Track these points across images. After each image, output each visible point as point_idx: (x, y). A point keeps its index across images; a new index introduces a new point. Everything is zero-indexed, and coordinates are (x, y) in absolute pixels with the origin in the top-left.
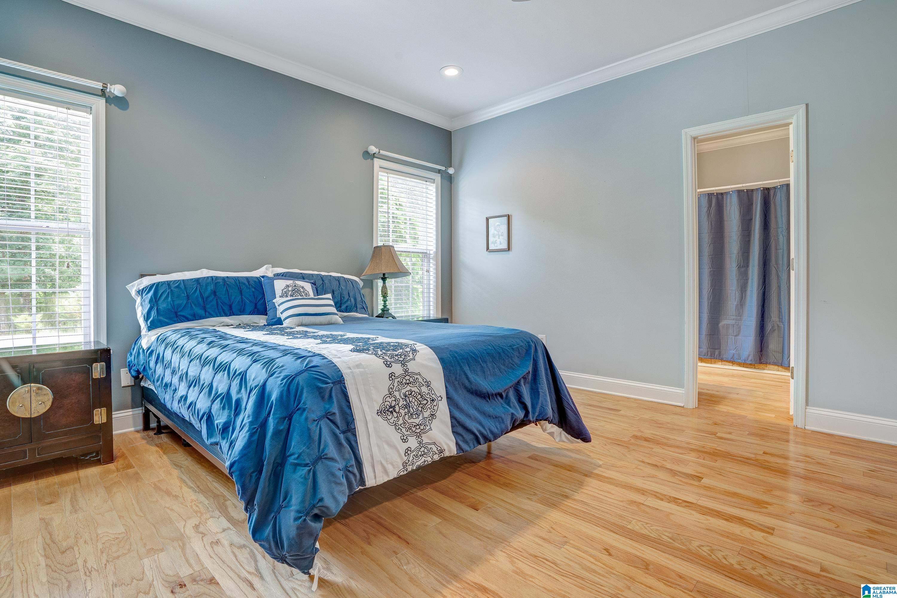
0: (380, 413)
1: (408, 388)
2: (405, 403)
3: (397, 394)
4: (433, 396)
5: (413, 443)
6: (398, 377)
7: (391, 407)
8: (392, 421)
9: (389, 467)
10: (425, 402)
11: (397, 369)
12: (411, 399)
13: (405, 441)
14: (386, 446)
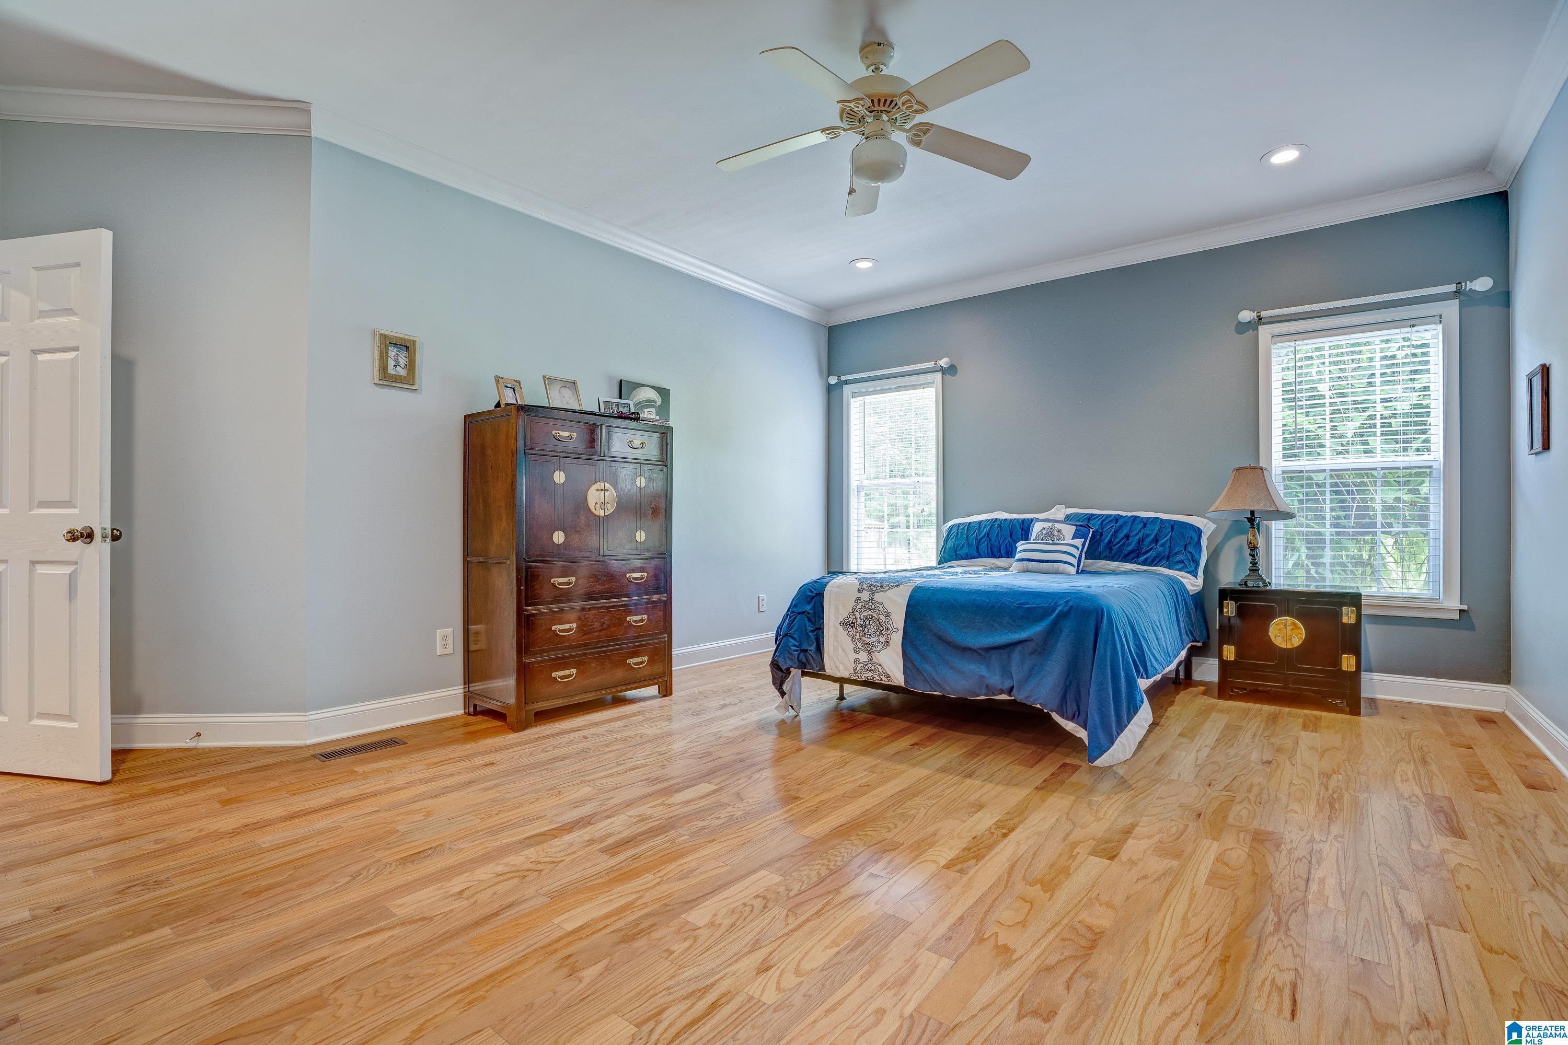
0: (843, 624)
1: (870, 613)
2: (862, 623)
3: (857, 614)
4: (889, 626)
5: (863, 656)
6: (862, 602)
7: (853, 623)
8: (851, 633)
9: (841, 667)
10: (881, 628)
11: (865, 596)
12: (871, 622)
13: (856, 652)
14: (840, 649)
